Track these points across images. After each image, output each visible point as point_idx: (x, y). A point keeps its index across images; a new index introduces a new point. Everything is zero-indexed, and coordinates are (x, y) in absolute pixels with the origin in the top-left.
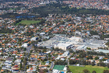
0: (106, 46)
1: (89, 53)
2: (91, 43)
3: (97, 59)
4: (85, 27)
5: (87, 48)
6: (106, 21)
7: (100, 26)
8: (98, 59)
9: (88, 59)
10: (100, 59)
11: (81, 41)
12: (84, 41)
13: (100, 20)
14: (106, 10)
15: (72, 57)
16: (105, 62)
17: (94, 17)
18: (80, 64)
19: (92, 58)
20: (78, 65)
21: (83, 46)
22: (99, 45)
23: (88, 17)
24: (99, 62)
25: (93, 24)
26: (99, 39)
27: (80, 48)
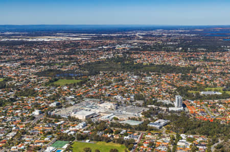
0: (141, 116)
1: (112, 125)
2: (124, 112)
3: (118, 133)
4: (133, 90)
5: (115, 119)
6: (169, 82)
7: (157, 88)
8: (120, 133)
9: (106, 132)
10: (121, 133)
11: (113, 108)
12: (117, 108)
13: (161, 80)
14: (181, 66)
15: (87, 130)
16: (125, 137)
17: (157, 76)
18: (92, 140)
19: (112, 132)
20: (87, 141)
21: (110, 115)
23: (150, 75)
24: (118, 137)
25: (148, 85)
26: (140, 106)
27: (104, 117)
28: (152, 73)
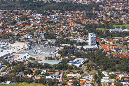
0: (57, 55)
1: (30, 65)
2: (39, 52)
3: (38, 73)
4: (41, 29)
5: (31, 58)
6: (75, 19)
7: (65, 26)
8: (40, 73)
9: (26, 73)
11: (26, 48)
12: (30, 48)
13: (67, 18)
14: (83, 4)
15: (4, 71)
16: (47, 77)
17: (61, 13)
19: (31, 72)
20: (8, 83)
21: (25, 55)
22: (47, 54)
23: (54, 13)
24: (39, 78)
25: (55, 23)
26: (53, 45)
27: (20, 58)
28: (55, 11)
